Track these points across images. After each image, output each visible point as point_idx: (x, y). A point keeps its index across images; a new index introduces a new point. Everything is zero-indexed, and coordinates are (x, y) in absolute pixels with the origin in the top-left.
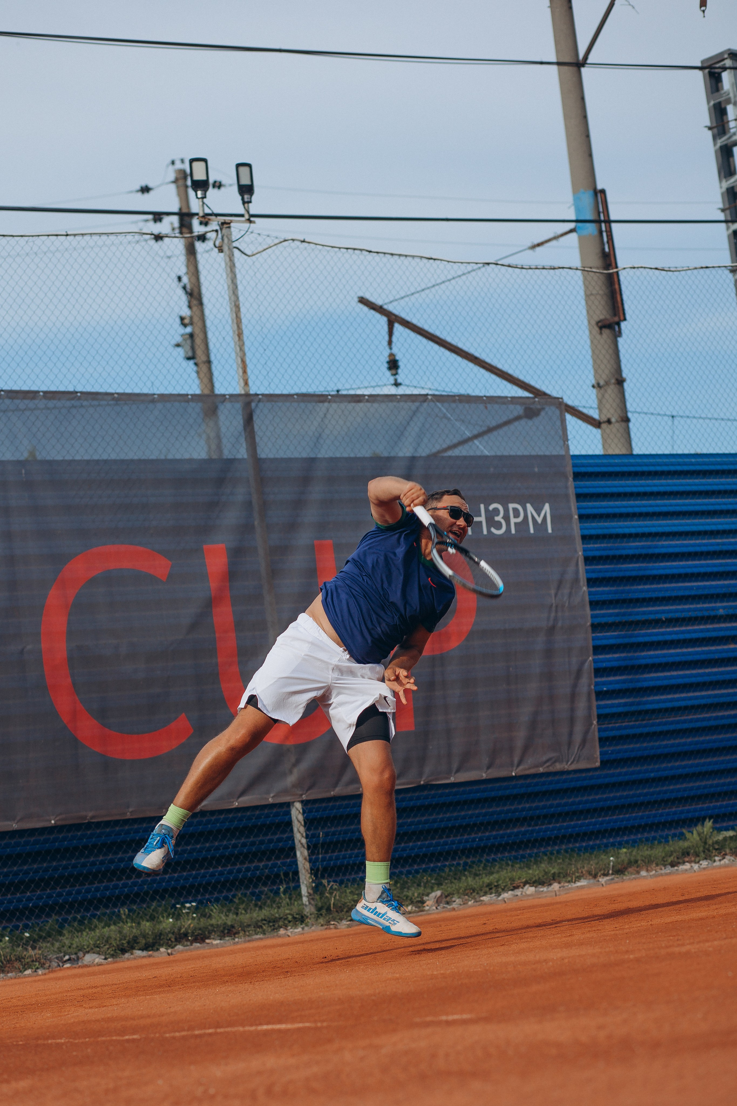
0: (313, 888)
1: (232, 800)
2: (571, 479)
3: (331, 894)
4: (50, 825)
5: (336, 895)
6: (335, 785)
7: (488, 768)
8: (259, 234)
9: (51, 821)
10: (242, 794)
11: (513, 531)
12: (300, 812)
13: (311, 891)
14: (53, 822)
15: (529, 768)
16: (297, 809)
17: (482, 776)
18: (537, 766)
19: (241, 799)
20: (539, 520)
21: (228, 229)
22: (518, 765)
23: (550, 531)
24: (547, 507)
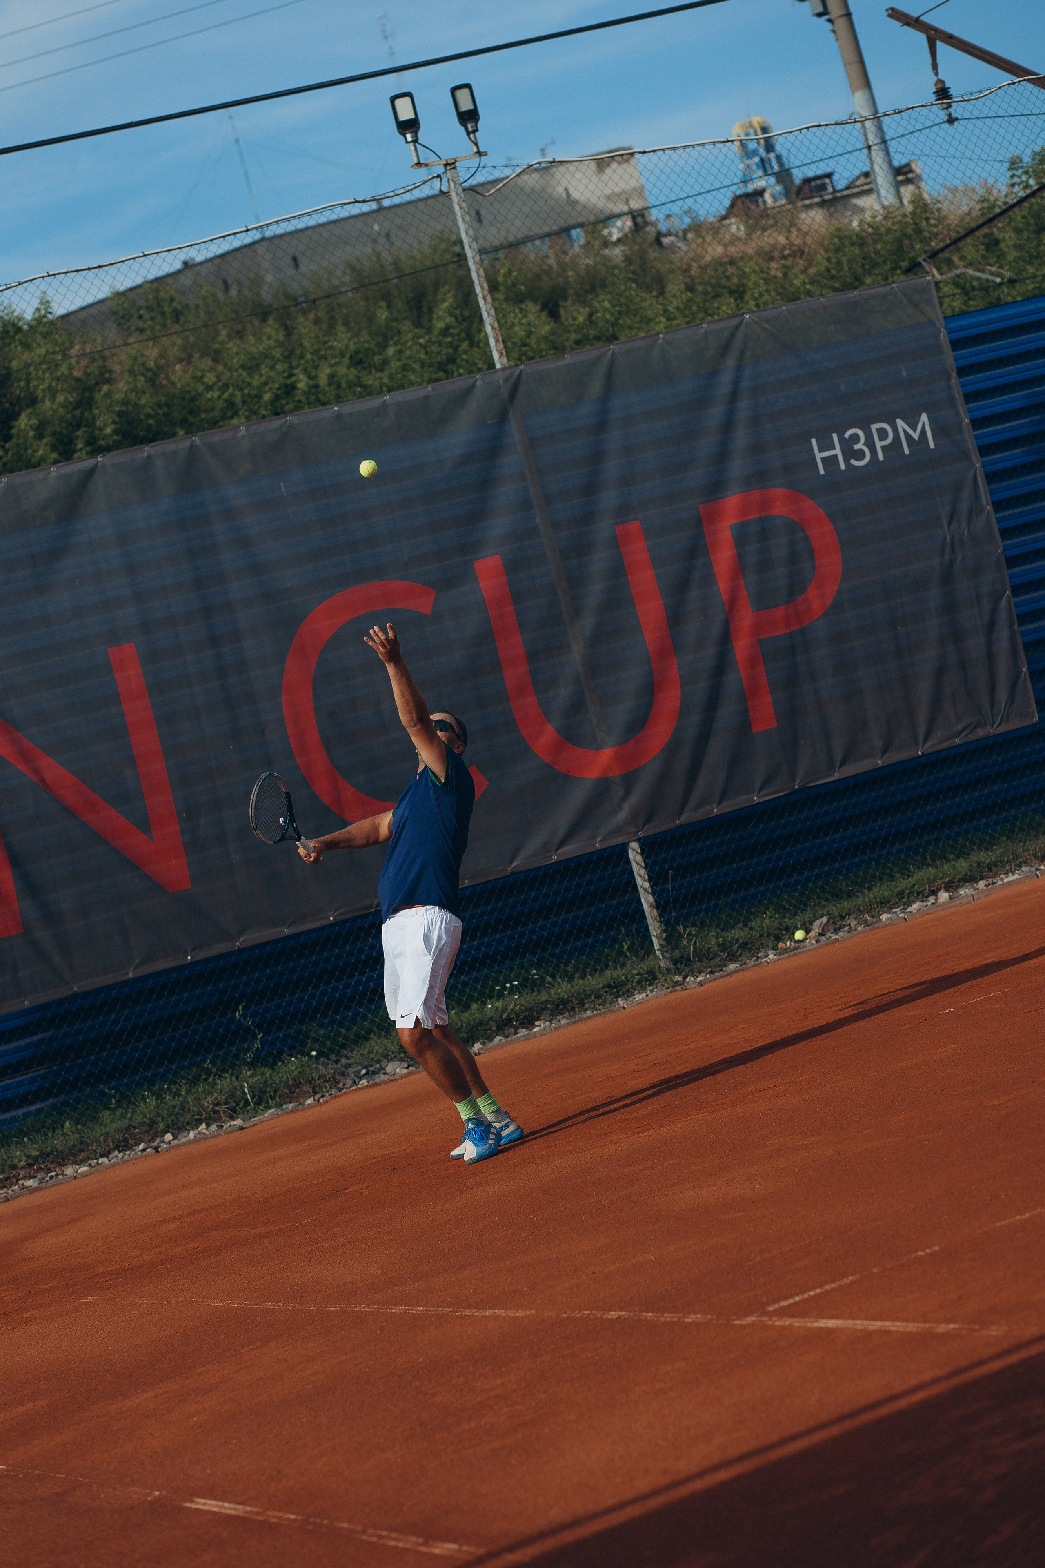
0: (665, 939)
1: (549, 854)
2: (954, 374)
3: (689, 941)
4: (328, 922)
5: (695, 941)
6: (681, 812)
7: (884, 753)
8: (494, 167)
9: (329, 918)
10: (561, 844)
11: (881, 458)
12: (637, 852)
13: (663, 943)
14: (331, 918)
15: (941, 743)
16: (634, 850)
17: (878, 764)
18: (952, 737)
19: (559, 852)
20: (916, 436)
21: (453, 171)
22: (924, 743)
23: (932, 446)
24: (924, 417)
